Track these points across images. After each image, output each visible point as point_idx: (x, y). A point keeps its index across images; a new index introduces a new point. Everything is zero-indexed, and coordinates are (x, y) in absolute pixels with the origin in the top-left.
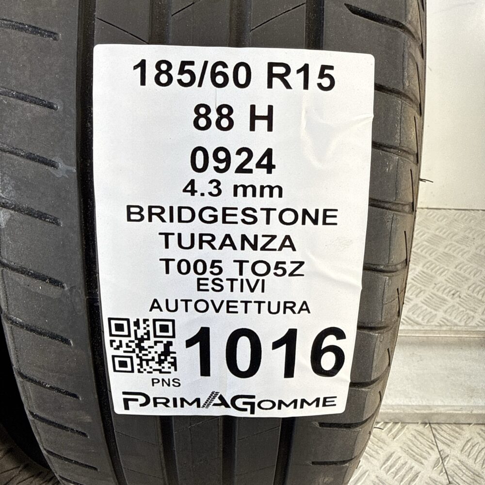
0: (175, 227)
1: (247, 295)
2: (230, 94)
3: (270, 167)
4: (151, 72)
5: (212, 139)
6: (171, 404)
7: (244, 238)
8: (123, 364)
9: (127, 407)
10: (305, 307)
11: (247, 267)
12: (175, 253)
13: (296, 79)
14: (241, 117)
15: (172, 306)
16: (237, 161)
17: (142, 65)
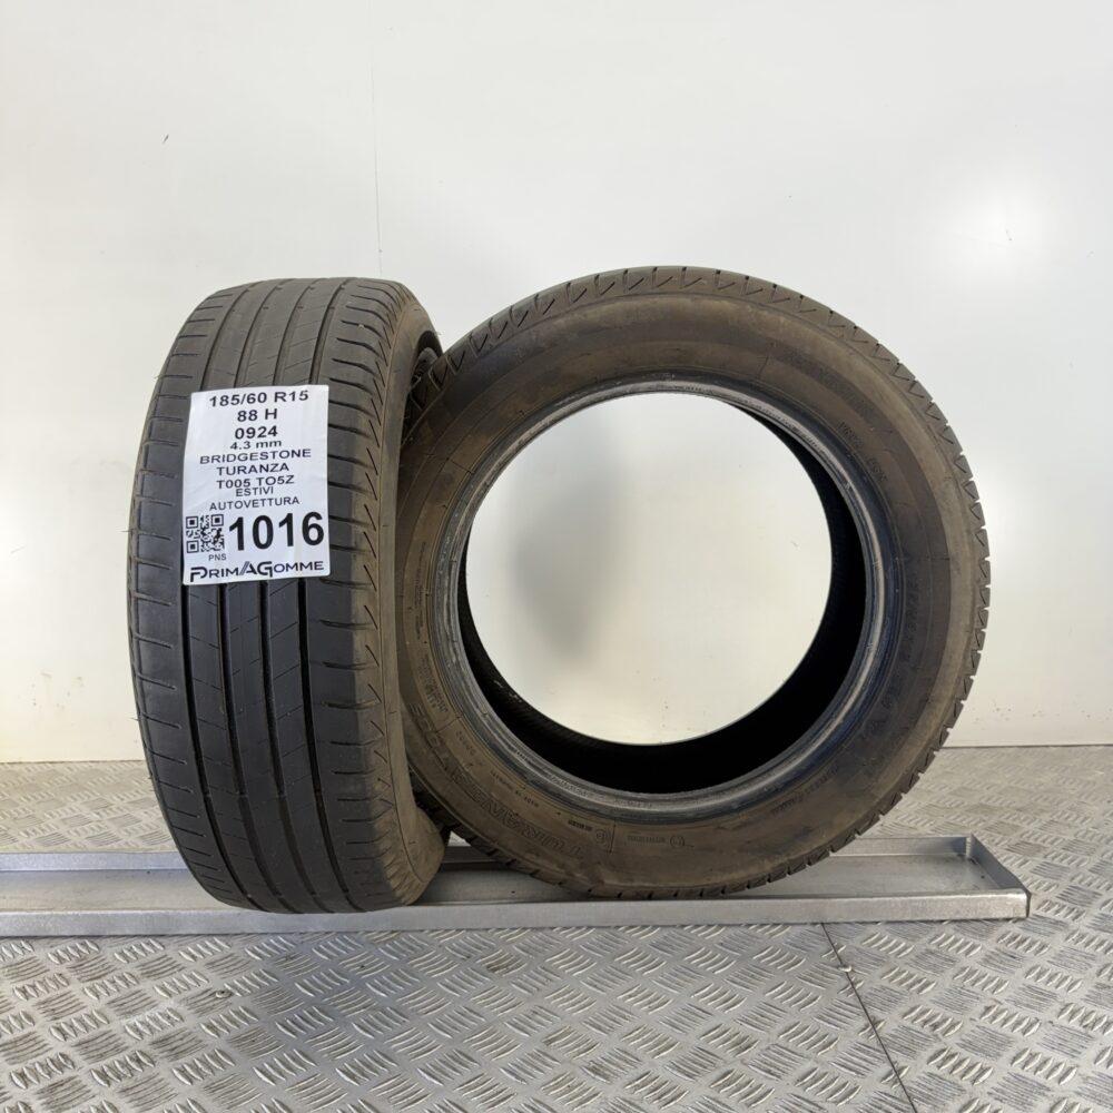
0: (226, 464)
1: (264, 496)
2: (256, 406)
3: (275, 434)
4: (218, 401)
5: (246, 425)
6: (220, 574)
7: (261, 466)
8: (193, 547)
9: (192, 580)
10: (296, 500)
11: (263, 481)
12: (225, 477)
13: (289, 398)
14: (261, 414)
15: (222, 506)
16: (258, 433)
17: (214, 399)
